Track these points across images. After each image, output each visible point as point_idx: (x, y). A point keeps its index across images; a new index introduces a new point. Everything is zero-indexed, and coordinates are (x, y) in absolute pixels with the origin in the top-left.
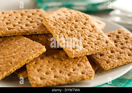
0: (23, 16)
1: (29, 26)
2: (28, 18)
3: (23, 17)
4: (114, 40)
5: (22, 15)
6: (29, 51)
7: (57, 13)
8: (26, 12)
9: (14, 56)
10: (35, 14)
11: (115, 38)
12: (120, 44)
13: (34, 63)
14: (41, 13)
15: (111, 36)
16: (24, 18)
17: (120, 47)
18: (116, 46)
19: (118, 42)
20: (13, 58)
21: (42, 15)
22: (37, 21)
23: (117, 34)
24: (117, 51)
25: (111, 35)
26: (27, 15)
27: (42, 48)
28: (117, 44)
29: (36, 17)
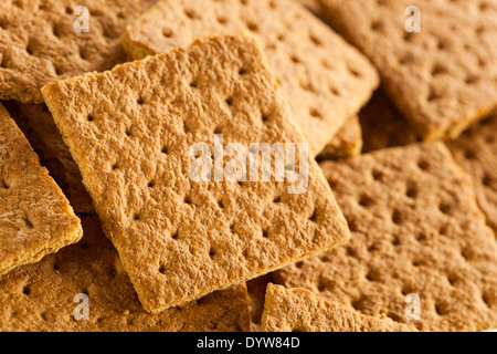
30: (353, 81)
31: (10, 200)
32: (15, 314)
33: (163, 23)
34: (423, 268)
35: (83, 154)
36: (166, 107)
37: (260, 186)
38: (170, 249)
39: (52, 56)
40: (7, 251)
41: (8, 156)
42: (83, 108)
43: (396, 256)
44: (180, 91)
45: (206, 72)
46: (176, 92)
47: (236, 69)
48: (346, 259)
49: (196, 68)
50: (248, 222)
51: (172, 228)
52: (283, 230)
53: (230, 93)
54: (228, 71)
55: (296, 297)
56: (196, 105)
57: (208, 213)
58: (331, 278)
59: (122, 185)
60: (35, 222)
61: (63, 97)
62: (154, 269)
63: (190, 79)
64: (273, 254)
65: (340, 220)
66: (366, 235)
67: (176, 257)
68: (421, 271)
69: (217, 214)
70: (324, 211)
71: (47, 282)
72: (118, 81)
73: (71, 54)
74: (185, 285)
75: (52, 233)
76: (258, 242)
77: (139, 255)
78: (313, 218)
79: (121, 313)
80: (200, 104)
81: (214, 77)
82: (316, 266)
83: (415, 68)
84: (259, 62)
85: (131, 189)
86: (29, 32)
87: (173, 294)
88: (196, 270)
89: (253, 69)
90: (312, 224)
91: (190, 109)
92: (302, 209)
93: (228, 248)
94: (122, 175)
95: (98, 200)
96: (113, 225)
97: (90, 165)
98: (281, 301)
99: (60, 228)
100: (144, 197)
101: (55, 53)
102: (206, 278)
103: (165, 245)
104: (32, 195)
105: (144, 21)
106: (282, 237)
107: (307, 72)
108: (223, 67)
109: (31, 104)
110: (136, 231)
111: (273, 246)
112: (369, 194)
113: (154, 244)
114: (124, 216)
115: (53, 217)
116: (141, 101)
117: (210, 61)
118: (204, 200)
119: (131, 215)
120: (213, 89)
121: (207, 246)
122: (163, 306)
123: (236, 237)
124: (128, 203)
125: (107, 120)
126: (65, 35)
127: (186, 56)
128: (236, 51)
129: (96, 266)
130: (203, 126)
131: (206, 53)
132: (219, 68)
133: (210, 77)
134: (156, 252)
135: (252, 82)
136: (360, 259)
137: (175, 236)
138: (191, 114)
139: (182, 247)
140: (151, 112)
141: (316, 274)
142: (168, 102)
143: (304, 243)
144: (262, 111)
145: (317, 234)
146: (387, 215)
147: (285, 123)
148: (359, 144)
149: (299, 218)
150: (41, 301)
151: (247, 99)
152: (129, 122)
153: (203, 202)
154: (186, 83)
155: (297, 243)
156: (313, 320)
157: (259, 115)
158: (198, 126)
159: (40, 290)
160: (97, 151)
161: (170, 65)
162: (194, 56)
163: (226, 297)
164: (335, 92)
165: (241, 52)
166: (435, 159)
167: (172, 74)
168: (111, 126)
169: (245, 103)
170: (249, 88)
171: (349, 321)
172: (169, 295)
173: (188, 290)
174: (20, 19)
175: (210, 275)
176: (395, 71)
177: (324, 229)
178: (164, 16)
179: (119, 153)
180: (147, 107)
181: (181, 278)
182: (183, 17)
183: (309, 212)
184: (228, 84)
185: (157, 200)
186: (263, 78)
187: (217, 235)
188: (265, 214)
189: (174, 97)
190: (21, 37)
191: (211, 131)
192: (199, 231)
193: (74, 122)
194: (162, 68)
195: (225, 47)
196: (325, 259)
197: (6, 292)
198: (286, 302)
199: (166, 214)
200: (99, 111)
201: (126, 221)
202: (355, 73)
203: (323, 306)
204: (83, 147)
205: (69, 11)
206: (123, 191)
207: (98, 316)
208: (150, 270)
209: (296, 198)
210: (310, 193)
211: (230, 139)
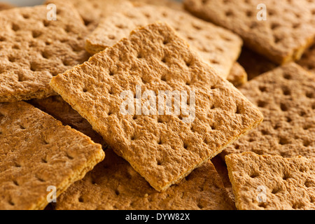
0: (18, 32)
1: (40, 69)
2: (35, 40)
3: (20, 38)
4: (278, 101)
5: (15, 28)
6: (56, 161)
7: (113, 22)
8: (26, 17)
9: (16, 176)
10: (53, 25)
11: (280, 96)
12: (298, 112)
13: (77, 196)
14: (69, 21)
15: (268, 89)
16: (24, 40)
17: (299, 123)
18: (289, 120)
19: (290, 106)
20: (12, 184)
21: (72, 26)
22: (60, 51)
23: (283, 82)
24: (296, 138)
25: (268, 85)
26: (29, 30)
27: (93, 151)
28: (289, 114)
29: (58, 36)
30: (228, 43)
33: (107, 33)
34: (311, 129)
35: (88, 111)
36: (127, 72)
37: (200, 102)
38: (160, 150)
39: (47, 68)
40: (63, 175)
41: (42, 127)
42: (79, 85)
43: (292, 127)
44: (132, 62)
45: (144, 48)
46: (131, 62)
47: (161, 42)
48: (264, 137)
49: (138, 47)
50: (201, 123)
51: (157, 138)
52: (223, 122)
53: (163, 55)
54: (157, 43)
55: (245, 157)
56: (145, 66)
57: (175, 124)
58: (259, 149)
59: (117, 121)
61: (64, 83)
62: (154, 164)
63: (136, 54)
64: (222, 137)
65: (254, 108)
66: (270, 121)
67: (165, 154)
68: (310, 131)
69: (180, 123)
70: (243, 106)
71: (92, 191)
72: (94, 66)
73: (58, 64)
74: (176, 167)
75: (86, 157)
76: (211, 133)
77: (143, 158)
78: (238, 112)
79: (143, 197)
81: (150, 49)
83: (261, 28)
84: (173, 34)
85: (124, 123)
86: (29, 59)
87: (171, 175)
88: (180, 158)
89: (171, 39)
90: (238, 115)
91: (143, 70)
92: (230, 108)
93: (194, 141)
94: (115, 116)
95: (107, 134)
96: (120, 146)
97: (95, 116)
98: (237, 161)
99: (90, 153)
100: (133, 125)
101: (49, 66)
102: (188, 161)
103: (156, 149)
104: (66, 142)
105: (96, 35)
106: (224, 126)
107: (200, 43)
108: (153, 42)
110: (136, 145)
111: (220, 133)
112: (262, 99)
113: (149, 150)
114: (125, 139)
115: (84, 149)
116: (111, 74)
117: (144, 41)
118: (170, 117)
119: (129, 138)
120: (152, 55)
121: (181, 143)
122: (167, 186)
123: (196, 133)
124: (125, 131)
125: (96, 89)
126: (51, 56)
127: (129, 42)
128: (157, 32)
129: (118, 175)
130: (154, 77)
131: (140, 37)
132: (151, 43)
133: (148, 50)
134: (152, 154)
135: (173, 46)
136: (272, 135)
137: (160, 143)
138: (144, 73)
139: (166, 147)
140: (120, 77)
142: (128, 69)
143: (238, 126)
144: (185, 61)
145: (244, 119)
146: (278, 108)
147: (201, 64)
149: (230, 113)
150: (92, 203)
152: (109, 87)
153: (170, 119)
155: (234, 127)
156: (260, 167)
157: (184, 63)
158: (150, 78)
159: (89, 197)
160: (96, 107)
161: (122, 49)
162: (134, 41)
163: (202, 171)
164: (221, 50)
165: (161, 32)
166: (292, 72)
167: (124, 54)
168: (99, 91)
169: (174, 58)
170: (173, 50)
171: (281, 163)
172: (169, 176)
173: (179, 170)
174: (20, 55)
175: (189, 158)
176: (249, 33)
177: (246, 116)
178: (106, 30)
179: (110, 104)
180: (117, 75)
181: (172, 164)
182: (117, 29)
183: (234, 109)
184: (160, 51)
185: (142, 125)
186: (179, 42)
187: (185, 135)
188: (209, 116)
189: (130, 66)
190: (25, 63)
191: (159, 79)
192: (173, 136)
193: (76, 94)
194: (117, 51)
195: (150, 31)
196: (251, 140)
197: (69, 203)
199: (150, 131)
200: (89, 85)
201: (128, 142)
202: (228, 40)
203: (263, 158)
204: (87, 107)
205: (48, 44)
206: (120, 125)
207: (130, 202)
208: (152, 165)
209: (224, 103)
210: (231, 98)
211: (172, 80)
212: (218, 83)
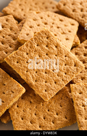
6: (8, 94)
7: (28, 25)
10: (5, 27)
13: (16, 105)
21: (13, 27)
22: (8, 41)
29: (7, 33)
30: (73, 27)
31: (6, 88)
32: (17, 113)
33: (25, 32)
35: (19, 71)
36: (33, 53)
37: (60, 63)
38: (46, 86)
39: (4, 50)
40: (10, 100)
41: (2, 77)
42: (15, 61)
44: (35, 48)
45: (39, 42)
47: (46, 38)
49: (37, 41)
50: (61, 73)
51: (44, 81)
52: (69, 71)
53: (46, 44)
54: (44, 39)
55: (77, 86)
56: (40, 50)
57: (51, 74)
58: (84, 76)
59: (30, 75)
60: (14, 91)
61: (10, 60)
62: (44, 91)
63: (36, 45)
64: (69, 78)
65: (81, 64)
67: (48, 87)
69: (53, 74)
70: (77, 63)
71: (21, 103)
72: (20, 52)
73: (8, 48)
74: (52, 92)
75: (19, 93)
76: (65, 76)
77: (39, 90)
78: (75, 66)
79: (40, 104)
80: (40, 49)
82: (79, 75)
84: (50, 34)
85: (32, 75)
87: (50, 96)
88: (53, 88)
89: (50, 37)
90: (75, 67)
92: (72, 65)
93: (58, 80)
94: (29, 73)
95: (26, 81)
96: (31, 85)
97: (21, 73)
99: (20, 91)
100: (36, 76)
102: (56, 89)
103: (44, 85)
104: (11, 85)
105: (21, 34)
106: (69, 73)
108: (43, 39)
109: (3, 62)
110: (37, 84)
111: (68, 76)
112: (86, 53)
113: (42, 86)
114: (33, 82)
115: (17, 89)
116: (27, 54)
117: (39, 38)
118: (49, 71)
119: (34, 81)
120: (42, 45)
121: (54, 82)
122: (49, 99)
123: (59, 77)
124: (33, 79)
125: (21, 62)
126: (5, 43)
128: (44, 34)
129: (31, 95)
130: (43, 54)
132: (42, 39)
133: (41, 42)
134: (43, 88)
135: (50, 40)
137: (46, 82)
138: (39, 53)
139: (48, 84)
140: (30, 56)
141: (80, 77)
142: (33, 52)
143: (75, 72)
145: (77, 69)
147: (61, 46)
148: (79, 41)
149: (72, 67)
150: (22, 108)
151: (51, 44)
152: (26, 60)
153: (49, 72)
154: (36, 46)
155: (73, 73)
156: (83, 89)
157: (55, 47)
158: (42, 55)
159: (21, 105)
160: (22, 69)
161: (31, 43)
162: (35, 39)
163: (62, 91)
164: (70, 32)
165: (45, 34)
167: (32, 45)
168: (23, 63)
169: (51, 45)
170: (50, 41)
172: (49, 96)
173: (53, 93)
175: (57, 88)
177: (78, 68)
178: (25, 30)
179: (27, 68)
180: (29, 55)
181: (50, 91)
183: (74, 65)
184: (45, 42)
185: (39, 75)
186: (53, 38)
187: (55, 78)
188: (64, 69)
189: (34, 50)
191: (45, 55)
192: (51, 79)
193: (14, 65)
194: (29, 44)
195: (41, 34)
197: (13, 109)
198: (75, 88)
199: (42, 78)
200: (19, 60)
201: (34, 83)
202: (73, 25)
203: (84, 85)
204: (18, 70)
205: (4, 37)
206: (31, 76)
207: (35, 106)
208: (43, 92)
209: (69, 63)
210: (72, 60)
211: (50, 55)
212: (68, 54)
